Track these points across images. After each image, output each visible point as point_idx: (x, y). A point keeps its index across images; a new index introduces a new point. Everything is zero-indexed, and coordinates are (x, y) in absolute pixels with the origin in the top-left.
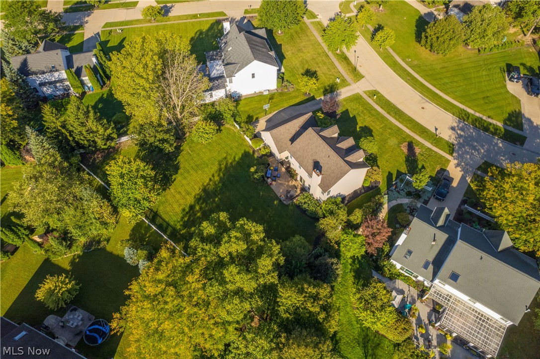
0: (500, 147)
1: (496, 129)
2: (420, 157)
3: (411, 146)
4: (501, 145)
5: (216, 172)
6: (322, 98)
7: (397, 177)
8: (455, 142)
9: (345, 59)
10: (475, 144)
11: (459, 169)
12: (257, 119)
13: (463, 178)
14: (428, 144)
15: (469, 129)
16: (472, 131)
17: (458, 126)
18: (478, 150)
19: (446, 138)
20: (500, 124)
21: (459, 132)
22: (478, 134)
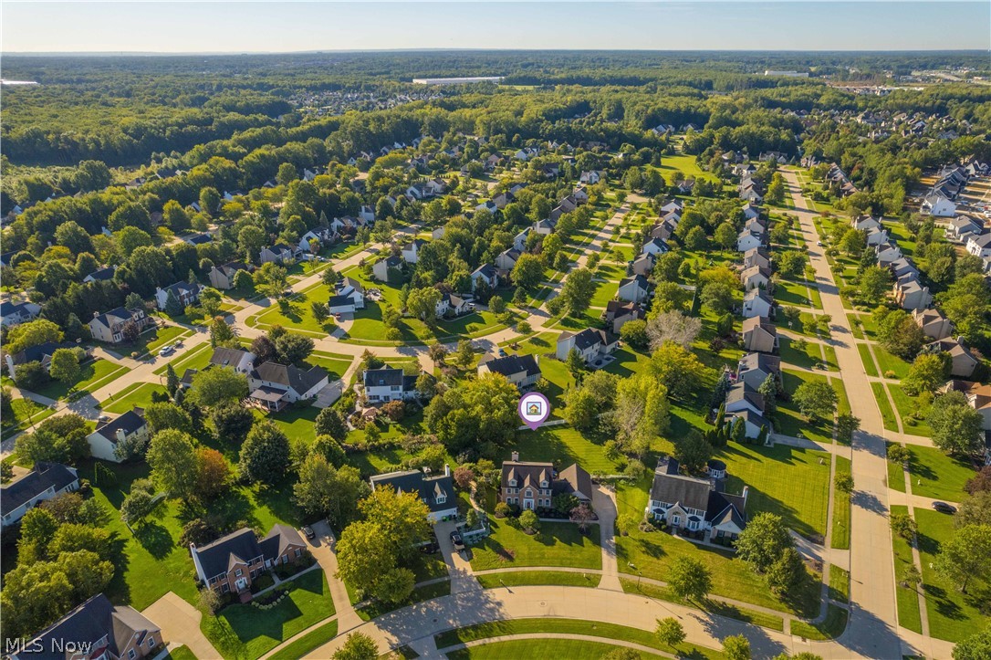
0: (450, 618)
1: (467, 634)
2: (495, 555)
3: (509, 557)
4: (451, 621)
6: (613, 541)
8: (485, 592)
10: (470, 605)
11: (461, 570)
13: (452, 565)
14: (500, 571)
15: (487, 615)
16: (484, 616)
17: (498, 611)
18: (463, 600)
19: (494, 590)
20: (469, 645)
21: (492, 605)
22: (475, 617)
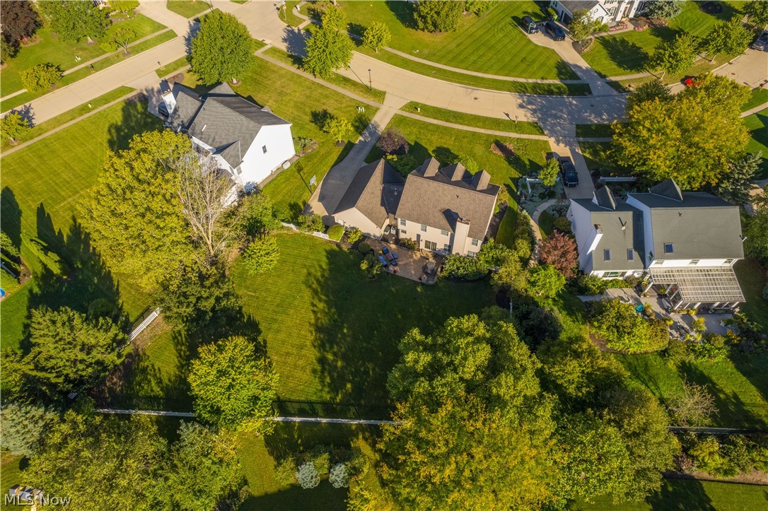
0: (575, 105)
1: (559, 88)
2: (519, 153)
3: (500, 145)
4: (574, 102)
5: (313, 298)
6: (361, 138)
7: (517, 186)
8: (536, 120)
9: (346, 81)
10: (553, 112)
11: (562, 145)
12: (305, 203)
13: (573, 151)
14: (514, 135)
15: (536, 100)
16: (539, 100)
17: (524, 101)
18: (561, 117)
19: (525, 120)
20: (557, 82)
21: (529, 107)
22: (548, 101)
